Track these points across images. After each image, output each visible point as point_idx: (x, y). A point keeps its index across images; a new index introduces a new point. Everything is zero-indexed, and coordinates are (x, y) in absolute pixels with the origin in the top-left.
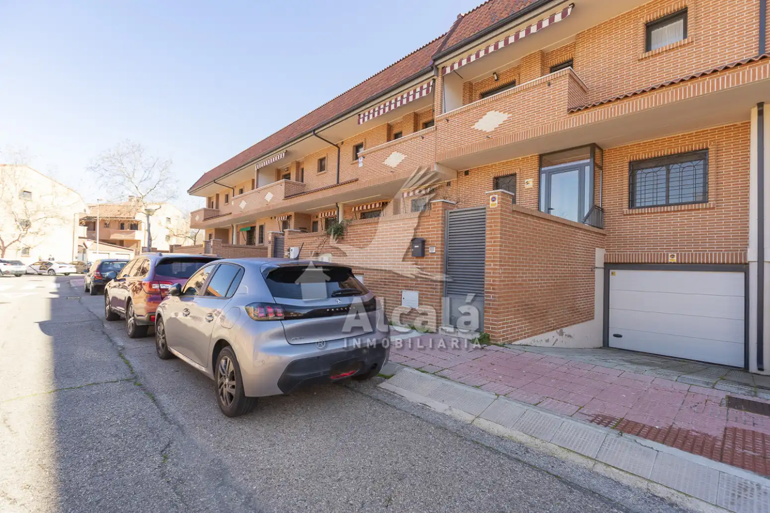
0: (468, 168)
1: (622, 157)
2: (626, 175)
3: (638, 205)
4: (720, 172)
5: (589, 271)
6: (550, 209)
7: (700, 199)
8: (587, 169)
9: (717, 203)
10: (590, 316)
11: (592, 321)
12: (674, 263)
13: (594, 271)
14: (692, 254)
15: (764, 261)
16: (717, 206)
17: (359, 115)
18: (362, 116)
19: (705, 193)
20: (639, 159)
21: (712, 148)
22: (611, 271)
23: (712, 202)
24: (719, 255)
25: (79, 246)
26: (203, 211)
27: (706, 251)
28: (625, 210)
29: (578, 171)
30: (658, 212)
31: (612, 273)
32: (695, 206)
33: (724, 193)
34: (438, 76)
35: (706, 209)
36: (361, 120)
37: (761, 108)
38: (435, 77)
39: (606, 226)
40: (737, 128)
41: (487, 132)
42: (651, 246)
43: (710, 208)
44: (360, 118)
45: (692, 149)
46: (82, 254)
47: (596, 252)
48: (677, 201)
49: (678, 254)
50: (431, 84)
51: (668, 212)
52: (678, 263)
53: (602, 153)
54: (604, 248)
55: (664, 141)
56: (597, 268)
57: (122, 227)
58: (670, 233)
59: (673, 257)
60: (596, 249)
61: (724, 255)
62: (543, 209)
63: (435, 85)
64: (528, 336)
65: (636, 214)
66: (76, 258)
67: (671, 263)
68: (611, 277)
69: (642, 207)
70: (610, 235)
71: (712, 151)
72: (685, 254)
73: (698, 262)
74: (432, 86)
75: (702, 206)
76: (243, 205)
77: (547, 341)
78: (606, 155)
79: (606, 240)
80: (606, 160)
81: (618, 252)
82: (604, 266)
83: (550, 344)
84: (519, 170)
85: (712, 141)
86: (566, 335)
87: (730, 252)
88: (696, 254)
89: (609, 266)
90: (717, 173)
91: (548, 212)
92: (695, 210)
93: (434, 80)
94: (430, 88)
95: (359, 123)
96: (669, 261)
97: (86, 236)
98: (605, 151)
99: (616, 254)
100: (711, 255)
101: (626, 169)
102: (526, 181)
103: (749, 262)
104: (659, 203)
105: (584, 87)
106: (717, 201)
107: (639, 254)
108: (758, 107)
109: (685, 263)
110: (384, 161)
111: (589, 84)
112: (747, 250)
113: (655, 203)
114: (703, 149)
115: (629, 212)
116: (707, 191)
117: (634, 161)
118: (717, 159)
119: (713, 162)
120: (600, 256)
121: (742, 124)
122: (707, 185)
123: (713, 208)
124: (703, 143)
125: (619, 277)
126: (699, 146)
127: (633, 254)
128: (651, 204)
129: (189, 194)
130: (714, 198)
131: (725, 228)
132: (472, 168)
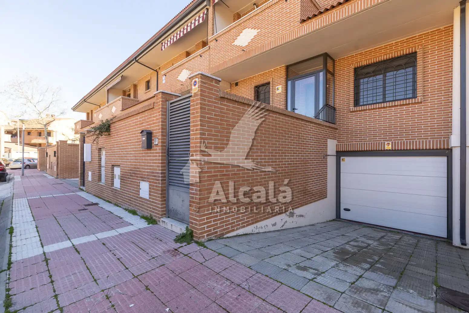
0: (237, 80)
1: (349, 64)
2: (352, 79)
3: (361, 104)
4: (426, 72)
5: (321, 158)
6: (294, 109)
7: (411, 96)
8: (321, 74)
9: (424, 98)
10: (322, 195)
11: (325, 199)
12: (390, 150)
13: (327, 158)
14: (404, 142)
15: (466, 147)
16: (424, 101)
17: (162, 43)
18: (163, 44)
19: (414, 90)
20: (362, 65)
21: (420, 51)
22: (342, 158)
23: (420, 98)
24: (426, 142)
25: (5, 148)
26: (80, 122)
27: (415, 139)
28: (351, 108)
29: (314, 77)
30: (377, 108)
31: (342, 160)
32: (406, 102)
33: (429, 89)
34: (210, 6)
35: (415, 103)
36: (163, 47)
37: (463, 7)
38: (208, 7)
39: (337, 122)
40: (440, 32)
41: (243, 46)
42: (371, 137)
43: (418, 103)
44: (162, 46)
45: (403, 53)
46: (8, 153)
47: (328, 143)
48: (391, 99)
49: (392, 143)
50: (205, 13)
51: (384, 107)
52: (392, 150)
53: (334, 63)
54: (336, 139)
55: (381, 48)
56: (329, 155)
57: (40, 134)
58: (387, 125)
59: (388, 145)
60: (328, 139)
61: (430, 142)
62: (289, 109)
63: (208, 14)
64: (247, 225)
65: (360, 111)
66: (3, 156)
67: (387, 150)
68: (342, 162)
69: (364, 105)
70: (340, 129)
71: (420, 54)
72: (398, 142)
73: (408, 148)
74: (206, 14)
75: (412, 101)
76: (100, 116)
77: (274, 225)
78: (337, 64)
79: (337, 133)
80: (337, 68)
81: (346, 142)
82: (337, 154)
83: (278, 227)
84: (271, 79)
85: (419, 45)
86: (297, 216)
87: (435, 140)
88: (407, 142)
89: (340, 154)
90: (424, 72)
91: (293, 111)
92: (406, 104)
93: (207, 9)
94: (205, 16)
95: (162, 50)
96: (386, 148)
97: (11, 141)
98: (336, 60)
99: (344, 144)
100: (419, 142)
101: (352, 74)
102: (277, 87)
103: (452, 147)
104: (378, 101)
105: (316, 5)
106: (424, 96)
107: (362, 143)
108: (461, 5)
109: (398, 150)
110: (178, 77)
111: (321, 3)
112: (449, 138)
113: (375, 102)
114: (412, 53)
115: (355, 109)
116: (416, 88)
117: (358, 68)
118: (424, 60)
119: (420, 63)
120: (332, 146)
121: (445, 28)
122: (416, 83)
123: (421, 102)
124: (412, 48)
125: (348, 162)
126: (409, 50)
127: (357, 144)
128: (371, 102)
129: (72, 110)
130: (422, 93)
131: (430, 119)
132: (240, 80)
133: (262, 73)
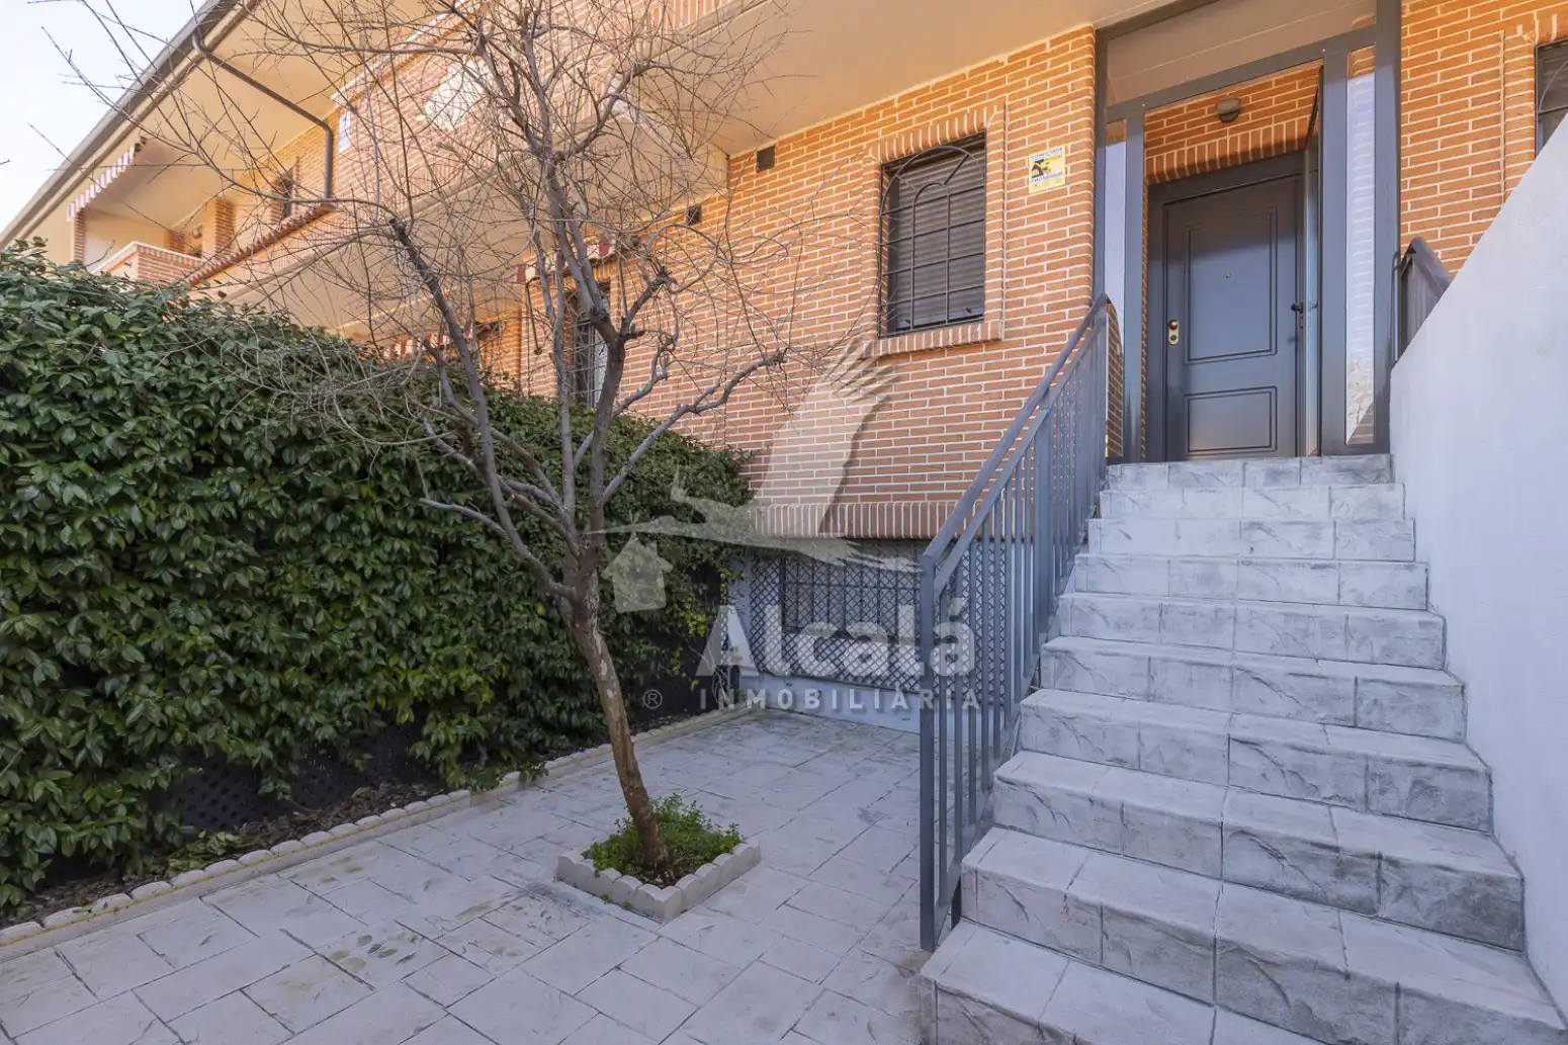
84: (996, 114)
102: (1033, 158)
132: (781, 138)
133: (934, 81)
